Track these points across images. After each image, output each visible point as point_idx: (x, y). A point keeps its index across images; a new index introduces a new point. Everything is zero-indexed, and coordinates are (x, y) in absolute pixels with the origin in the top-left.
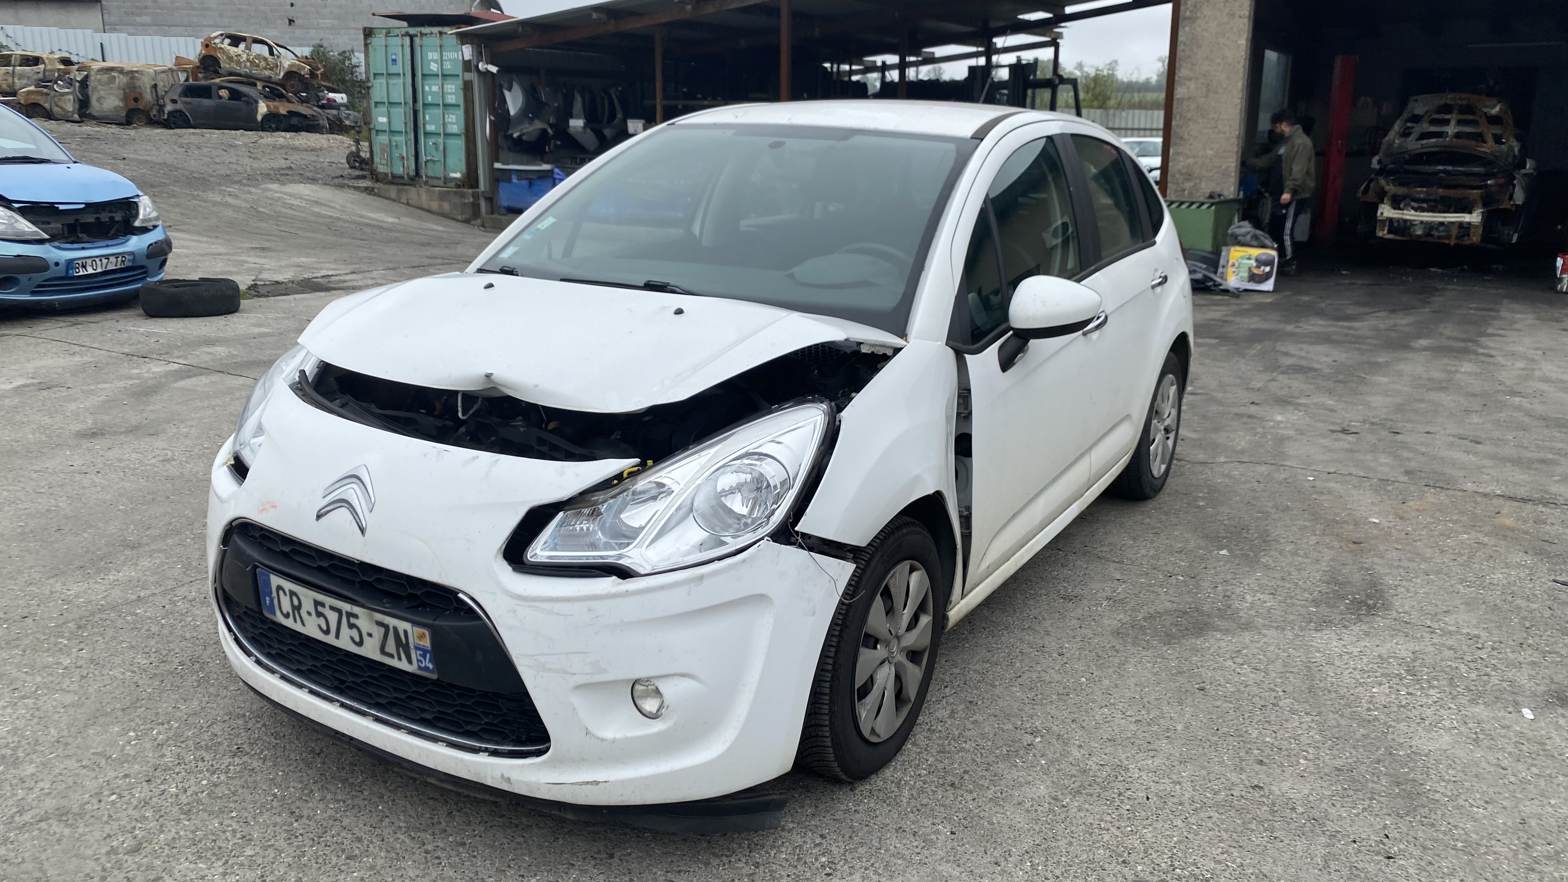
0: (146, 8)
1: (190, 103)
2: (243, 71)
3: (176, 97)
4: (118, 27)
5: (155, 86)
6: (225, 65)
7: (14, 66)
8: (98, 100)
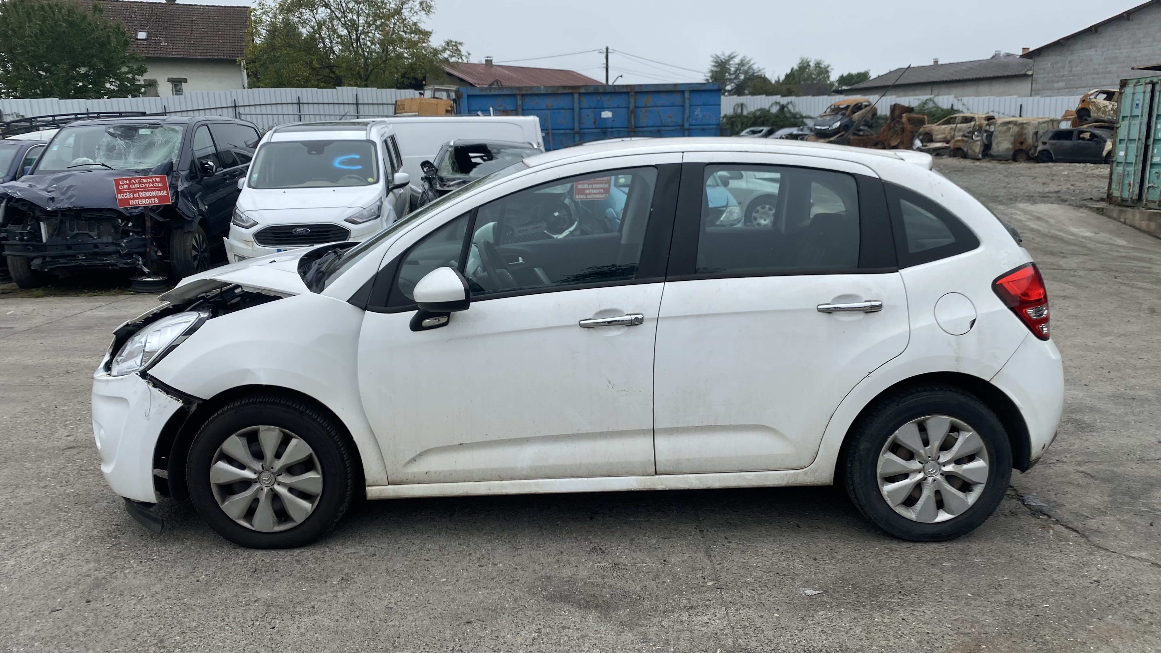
0: (1063, 76)
1: (1054, 144)
2: (1106, 118)
3: (1046, 140)
4: (1040, 92)
5: (1036, 133)
6: (1094, 114)
7: (957, 124)
8: (997, 144)
